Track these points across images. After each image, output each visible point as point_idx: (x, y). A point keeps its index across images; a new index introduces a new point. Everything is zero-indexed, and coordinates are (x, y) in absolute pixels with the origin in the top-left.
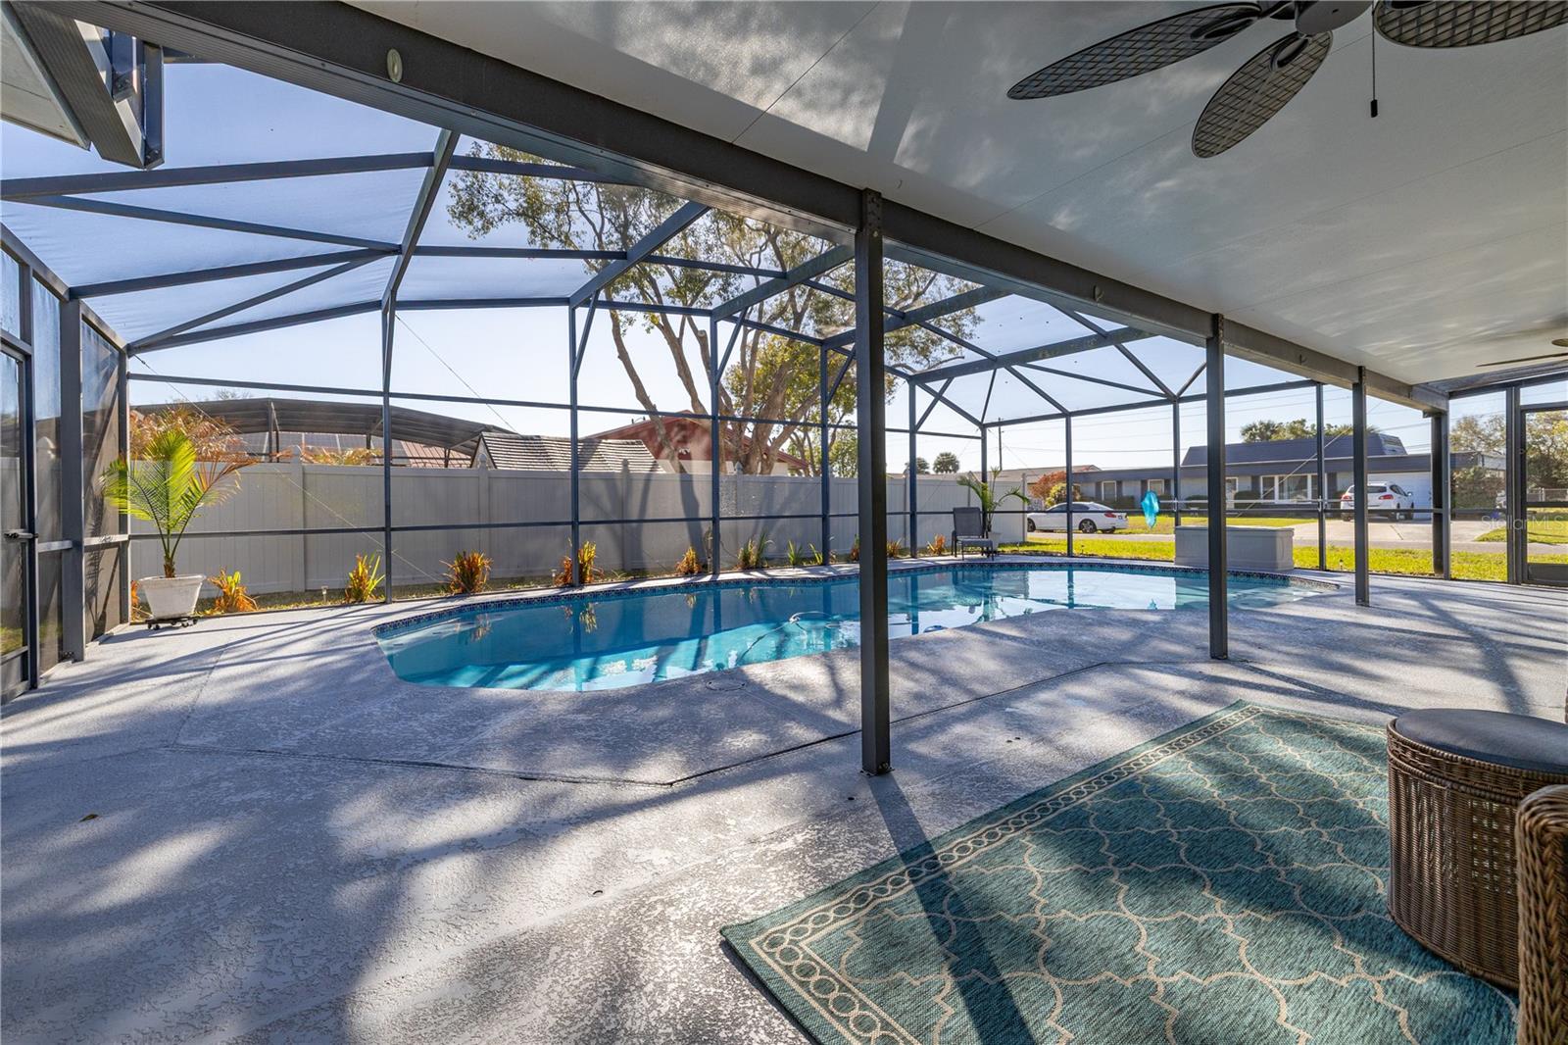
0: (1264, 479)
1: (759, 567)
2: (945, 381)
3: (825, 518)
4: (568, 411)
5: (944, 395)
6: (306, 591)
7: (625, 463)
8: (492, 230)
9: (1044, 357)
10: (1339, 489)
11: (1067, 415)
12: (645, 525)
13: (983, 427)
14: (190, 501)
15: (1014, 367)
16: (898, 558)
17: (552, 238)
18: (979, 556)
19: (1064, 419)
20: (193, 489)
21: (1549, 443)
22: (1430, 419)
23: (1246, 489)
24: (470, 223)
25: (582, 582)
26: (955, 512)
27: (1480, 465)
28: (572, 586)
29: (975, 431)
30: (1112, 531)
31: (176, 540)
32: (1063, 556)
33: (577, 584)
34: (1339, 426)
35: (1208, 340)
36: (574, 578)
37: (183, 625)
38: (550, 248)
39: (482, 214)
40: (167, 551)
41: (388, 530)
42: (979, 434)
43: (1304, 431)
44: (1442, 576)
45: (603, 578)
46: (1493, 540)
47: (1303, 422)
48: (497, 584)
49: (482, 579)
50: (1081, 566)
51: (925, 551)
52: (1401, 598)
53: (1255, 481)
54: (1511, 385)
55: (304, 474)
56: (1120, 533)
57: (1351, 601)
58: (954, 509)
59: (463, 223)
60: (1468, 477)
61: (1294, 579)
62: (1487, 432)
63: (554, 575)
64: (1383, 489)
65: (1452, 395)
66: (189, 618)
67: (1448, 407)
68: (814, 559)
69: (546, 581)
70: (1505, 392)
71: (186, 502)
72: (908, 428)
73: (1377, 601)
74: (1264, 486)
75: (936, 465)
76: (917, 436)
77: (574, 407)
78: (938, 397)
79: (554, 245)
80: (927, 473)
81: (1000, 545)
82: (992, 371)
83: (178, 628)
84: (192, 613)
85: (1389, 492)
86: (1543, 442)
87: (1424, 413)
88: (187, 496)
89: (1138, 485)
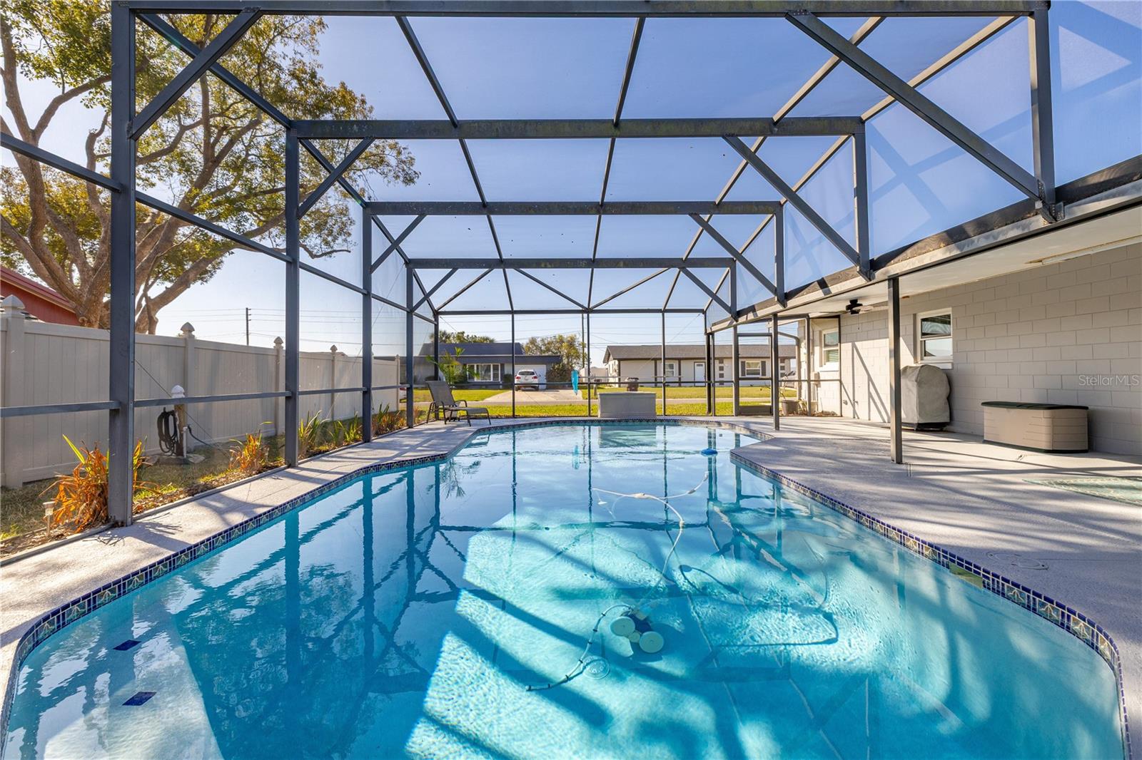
9: (534, 266)
13: (437, 314)
15: (509, 269)
64: (533, 373)
82: (490, 269)
85: (534, 376)
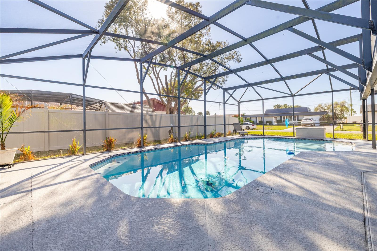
1: (190, 140)
2: (234, 90)
3: (205, 126)
6: (49, 150)
9: (263, 84)
11: (263, 99)
12: (161, 128)
13: (239, 102)
14: (12, 120)
16: (221, 137)
19: (260, 101)
20: (13, 116)
25: (144, 146)
26: (234, 124)
27: (328, 114)
28: (141, 147)
29: (237, 103)
30: (253, 129)
31: (6, 135)
32: (262, 135)
36: (142, 145)
37: (9, 167)
40: (2, 139)
41: (84, 130)
42: (238, 104)
43: (287, 107)
44: (366, 139)
45: (150, 144)
47: (286, 104)
51: (226, 135)
53: (281, 117)
55: (49, 112)
56: (255, 129)
60: (327, 116)
62: (324, 107)
66: (11, 164)
68: (201, 137)
69: (134, 146)
71: (10, 121)
72: (223, 102)
74: (283, 119)
76: (226, 104)
78: (231, 96)
83: (6, 168)
84: (13, 163)
85: (311, 120)
88: (11, 119)
89: (255, 118)
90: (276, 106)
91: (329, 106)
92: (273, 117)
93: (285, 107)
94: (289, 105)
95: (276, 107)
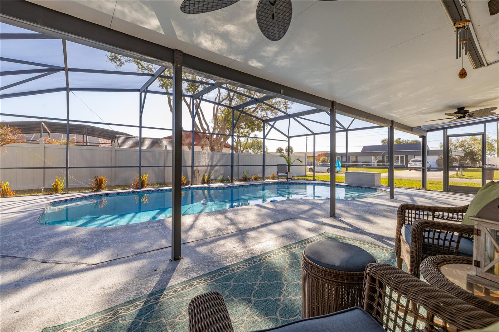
0: (386, 156)
1: (208, 183)
2: (274, 122)
4: (139, 128)
5: (274, 126)
7: (166, 147)
8: (123, 65)
9: (304, 115)
10: (409, 160)
11: (314, 134)
13: (289, 137)
15: (295, 118)
16: (258, 180)
17: (146, 69)
18: (286, 180)
19: (313, 136)
21: (473, 147)
22: (421, 138)
23: (380, 160)
24: (115, 62)
25: (142, 186)
26: (278, 165)
27: (451, 154)
28: (138, 188)
29: (286, 139)
32: (312, 180)
33: (140, 188)
34: (411, 140)
35: (331, 109)
36: (139, 186)
38: (145, 73)
39: (120, 60)
43: (400, 142)
44: (424, 189)
45: (150, 186)
46: (452, 177)
47: (400, 139)
48: (110, 187)
49: (104, 185)
50: (318, 184)
51: (268, 178)
52: (404, 196)
53: (383, 157)
54: (445, 129)
56: (340, 173)
57: (388, 197)
58: (278, 164)
59: (113, 62)
61: (378, 189)
62: (455, 144)
63: (132, 184)
65: (428, 131)
67: (426, 134)
68: (229, 180)
69: (129, 187)
70: (443, 130)
72: (262, 137)
73: (397, 197)
74: (386, 159)
75: (286, 150)
76: (265, 140)
77: (141, 127)
78: (272, 126)
79: (146, 72)
80: (283, 152)
81: (293, 177)
82: (289, 119)
86: (471, 147)
87: (420, 137)
90: (385, 140)
91: (462, 142)
92: (373, 156)
93: (398, 143)
94: (403, 140)
95: (385, 143)
